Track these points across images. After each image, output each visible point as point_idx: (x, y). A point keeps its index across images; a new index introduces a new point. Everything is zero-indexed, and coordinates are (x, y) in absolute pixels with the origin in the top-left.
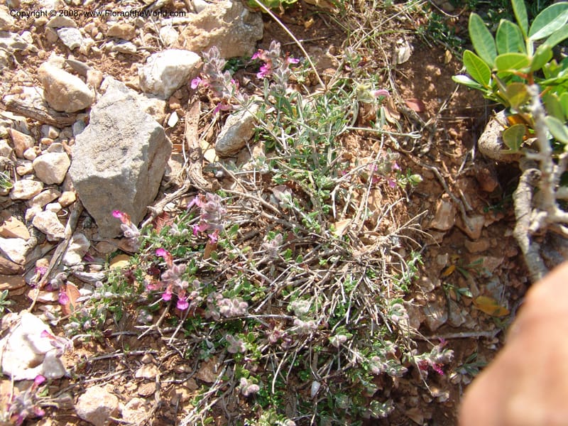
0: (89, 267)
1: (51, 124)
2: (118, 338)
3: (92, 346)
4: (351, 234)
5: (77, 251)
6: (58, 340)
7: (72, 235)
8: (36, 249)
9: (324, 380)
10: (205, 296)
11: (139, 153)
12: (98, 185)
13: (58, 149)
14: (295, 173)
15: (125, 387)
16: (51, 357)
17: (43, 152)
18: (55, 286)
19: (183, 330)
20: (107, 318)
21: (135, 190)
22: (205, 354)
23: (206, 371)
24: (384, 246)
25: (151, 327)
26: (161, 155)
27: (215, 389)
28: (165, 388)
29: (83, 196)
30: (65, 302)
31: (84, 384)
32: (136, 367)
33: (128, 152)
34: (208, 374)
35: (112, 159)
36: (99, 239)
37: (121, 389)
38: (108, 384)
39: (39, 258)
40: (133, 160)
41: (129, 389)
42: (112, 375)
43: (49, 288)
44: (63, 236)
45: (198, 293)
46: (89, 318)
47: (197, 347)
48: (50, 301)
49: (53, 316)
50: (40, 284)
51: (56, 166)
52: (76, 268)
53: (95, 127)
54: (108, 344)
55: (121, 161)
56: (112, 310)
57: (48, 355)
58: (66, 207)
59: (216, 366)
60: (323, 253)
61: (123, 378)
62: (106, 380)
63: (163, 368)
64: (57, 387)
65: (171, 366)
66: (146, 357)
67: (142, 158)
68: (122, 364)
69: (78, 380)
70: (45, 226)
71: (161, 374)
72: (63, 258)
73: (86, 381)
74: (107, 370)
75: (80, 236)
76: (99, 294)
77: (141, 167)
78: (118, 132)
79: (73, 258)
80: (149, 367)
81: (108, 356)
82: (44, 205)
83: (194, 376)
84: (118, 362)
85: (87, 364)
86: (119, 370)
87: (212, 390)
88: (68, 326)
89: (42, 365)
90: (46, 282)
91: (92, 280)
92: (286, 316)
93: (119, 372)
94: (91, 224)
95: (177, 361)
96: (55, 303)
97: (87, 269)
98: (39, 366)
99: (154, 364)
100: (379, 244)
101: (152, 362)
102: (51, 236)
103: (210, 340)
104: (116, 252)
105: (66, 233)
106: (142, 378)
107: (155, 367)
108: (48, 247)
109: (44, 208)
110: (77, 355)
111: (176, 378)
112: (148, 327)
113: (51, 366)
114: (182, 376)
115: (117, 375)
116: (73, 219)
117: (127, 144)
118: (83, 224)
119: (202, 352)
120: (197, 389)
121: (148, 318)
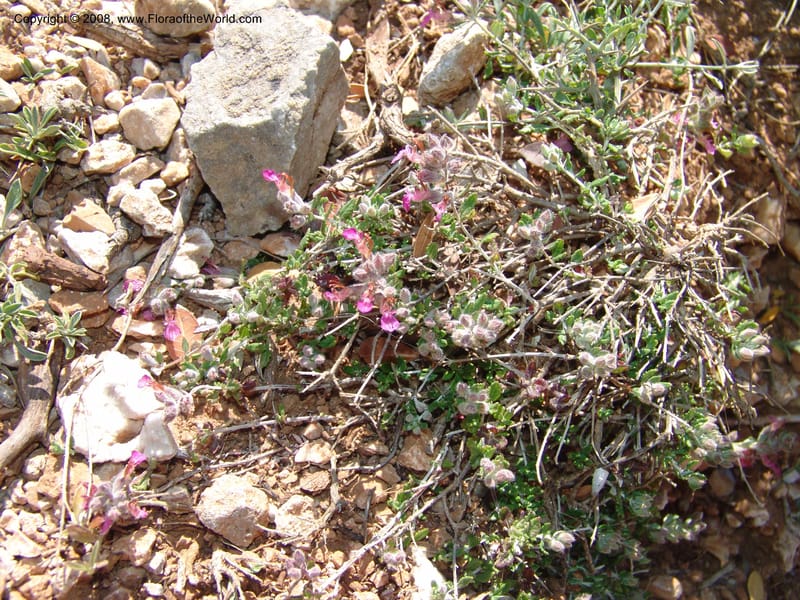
0: (213, 282)
1: (149, 55)
2: (264, 397)
3: (221, 409)
4: (658, 219)
5: (193, 256)
6: (168, 392)
7: (185, 229)
8: (125, 251)
9: (614, 466)
10: (421, 316)
11: (302, 84)
12: (231, 141)
13: (160, 93)
14: (566, 114)
15: (278, 478)
16: (155, 424)
17: (134, 99)
18: (158, 310)
19: (374, 382)
20: (244, 365)
21: (294, 147)
22: (413, 423)
23: (415, 452)
24: (714, 238)
25: (323, 375)
26: (332, 96)
27: (430, 482)
28: (345, 481)
29: (204, 161)
30: (173, 336)
31: (209, 472)
32: (295, 444)
33: (283, 85)
34: (417, 457)
35: (255, 97)
36: (227, 237)
37: (271, 481)
38: (248, 473)
39: (130, 267)
40: (292, 95)
41: (285, 481)
42: (256, 457)
43: (147, 315)
44: (170, 228)
45: (409, 311)
46: (215, 363)
47: (399, 412)
48: (149, 336)
49: (154, 361)
50: (133, 307)
51: (159, 118)
52: (190, 282)
53: (222, 50)
54: (248, 406)
55: (270, 99)
56: (253, 349)
57: (150, 419)
58: (174, 185)
59: (431, 442)
60: (613, 250)
61: (273, 463)
62: (244, 466)
63: (340, 448)
64: (164, 476)
65: (353, 445)
66: (311, 428)
67: (306, 93)
68: (272, 440)
69: (198, 464)
70: (141, 210)
71: (338, 456)
72: (169, 265)
73: (212, 466)
74: (246, 450)
75: (196, 231)
76: (237, 315)
77: (304, 108)
78: (263, 56)
79: (185, 267)
80: (317, 445)
81: (248, 425)
82: (137, 181)
83: (393, 461)
84: (265, 437)
85: (213, 438)
86: (265, 451)
87: (424, 484)
88: (179, 375)
89: (138, 437)
90: (142, 304)
91: (217, 302)
92: (554, 354)
93: (267, 453)
94: (213, 215)
95: (363, 436)
96: (157, 340)
97: (209, 284)
98: (134, 440)
99: (326, 440)
100: (706, 235)
101: (322, 436)
102: (151, 227)
103: (420, 400)
104: (258, 257)
105: (175, 226)
106: (307, 463)
107: (327, 444)
108: (145, 249)
109: (138, 186)
110: (195, 424)
111: (362, 464)
112: (317, 374)
113: (156, 437)
114: (373, 459)
115: (263, 457)
116: (185, 203)
117: (280, 72)
118: (201, 214)
119: (409, 418)
120: (399, 483)
121: (317, 359)
